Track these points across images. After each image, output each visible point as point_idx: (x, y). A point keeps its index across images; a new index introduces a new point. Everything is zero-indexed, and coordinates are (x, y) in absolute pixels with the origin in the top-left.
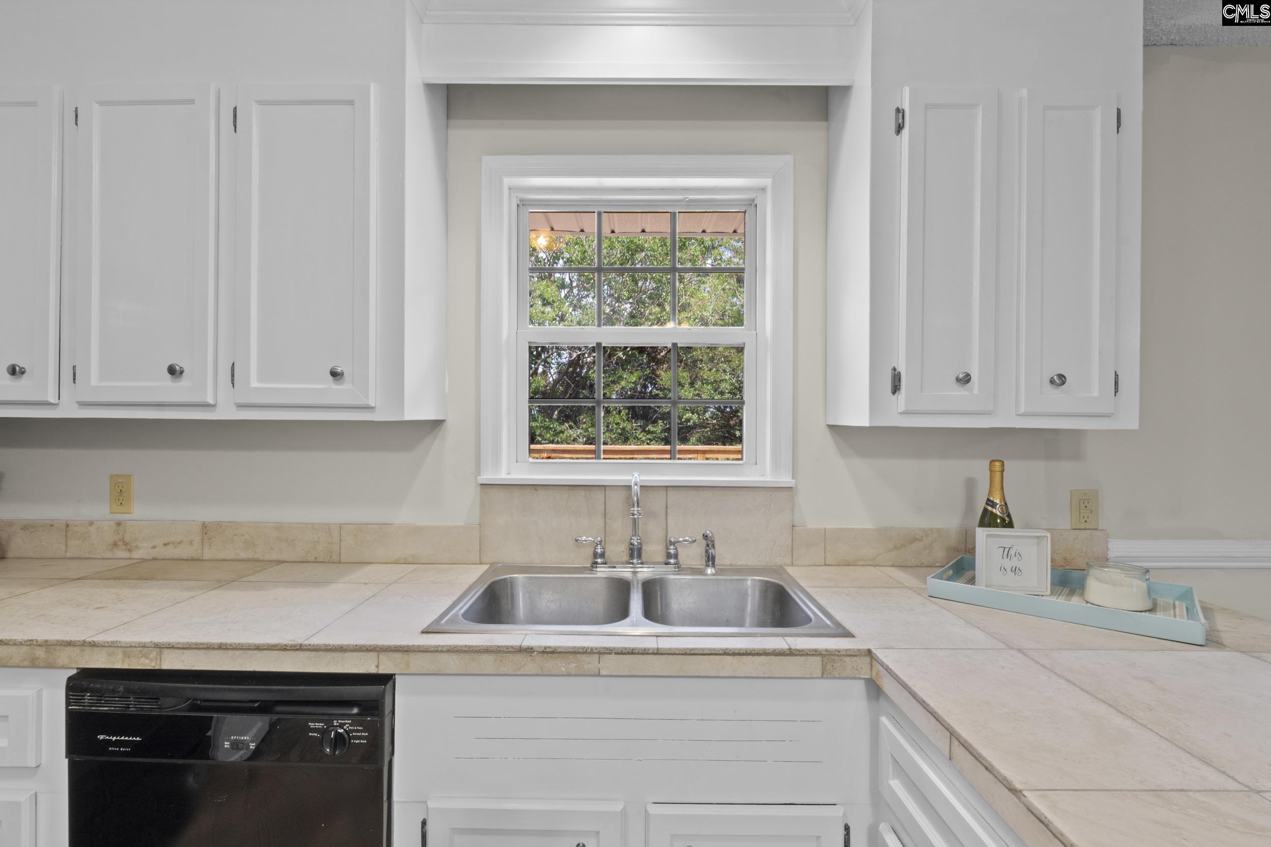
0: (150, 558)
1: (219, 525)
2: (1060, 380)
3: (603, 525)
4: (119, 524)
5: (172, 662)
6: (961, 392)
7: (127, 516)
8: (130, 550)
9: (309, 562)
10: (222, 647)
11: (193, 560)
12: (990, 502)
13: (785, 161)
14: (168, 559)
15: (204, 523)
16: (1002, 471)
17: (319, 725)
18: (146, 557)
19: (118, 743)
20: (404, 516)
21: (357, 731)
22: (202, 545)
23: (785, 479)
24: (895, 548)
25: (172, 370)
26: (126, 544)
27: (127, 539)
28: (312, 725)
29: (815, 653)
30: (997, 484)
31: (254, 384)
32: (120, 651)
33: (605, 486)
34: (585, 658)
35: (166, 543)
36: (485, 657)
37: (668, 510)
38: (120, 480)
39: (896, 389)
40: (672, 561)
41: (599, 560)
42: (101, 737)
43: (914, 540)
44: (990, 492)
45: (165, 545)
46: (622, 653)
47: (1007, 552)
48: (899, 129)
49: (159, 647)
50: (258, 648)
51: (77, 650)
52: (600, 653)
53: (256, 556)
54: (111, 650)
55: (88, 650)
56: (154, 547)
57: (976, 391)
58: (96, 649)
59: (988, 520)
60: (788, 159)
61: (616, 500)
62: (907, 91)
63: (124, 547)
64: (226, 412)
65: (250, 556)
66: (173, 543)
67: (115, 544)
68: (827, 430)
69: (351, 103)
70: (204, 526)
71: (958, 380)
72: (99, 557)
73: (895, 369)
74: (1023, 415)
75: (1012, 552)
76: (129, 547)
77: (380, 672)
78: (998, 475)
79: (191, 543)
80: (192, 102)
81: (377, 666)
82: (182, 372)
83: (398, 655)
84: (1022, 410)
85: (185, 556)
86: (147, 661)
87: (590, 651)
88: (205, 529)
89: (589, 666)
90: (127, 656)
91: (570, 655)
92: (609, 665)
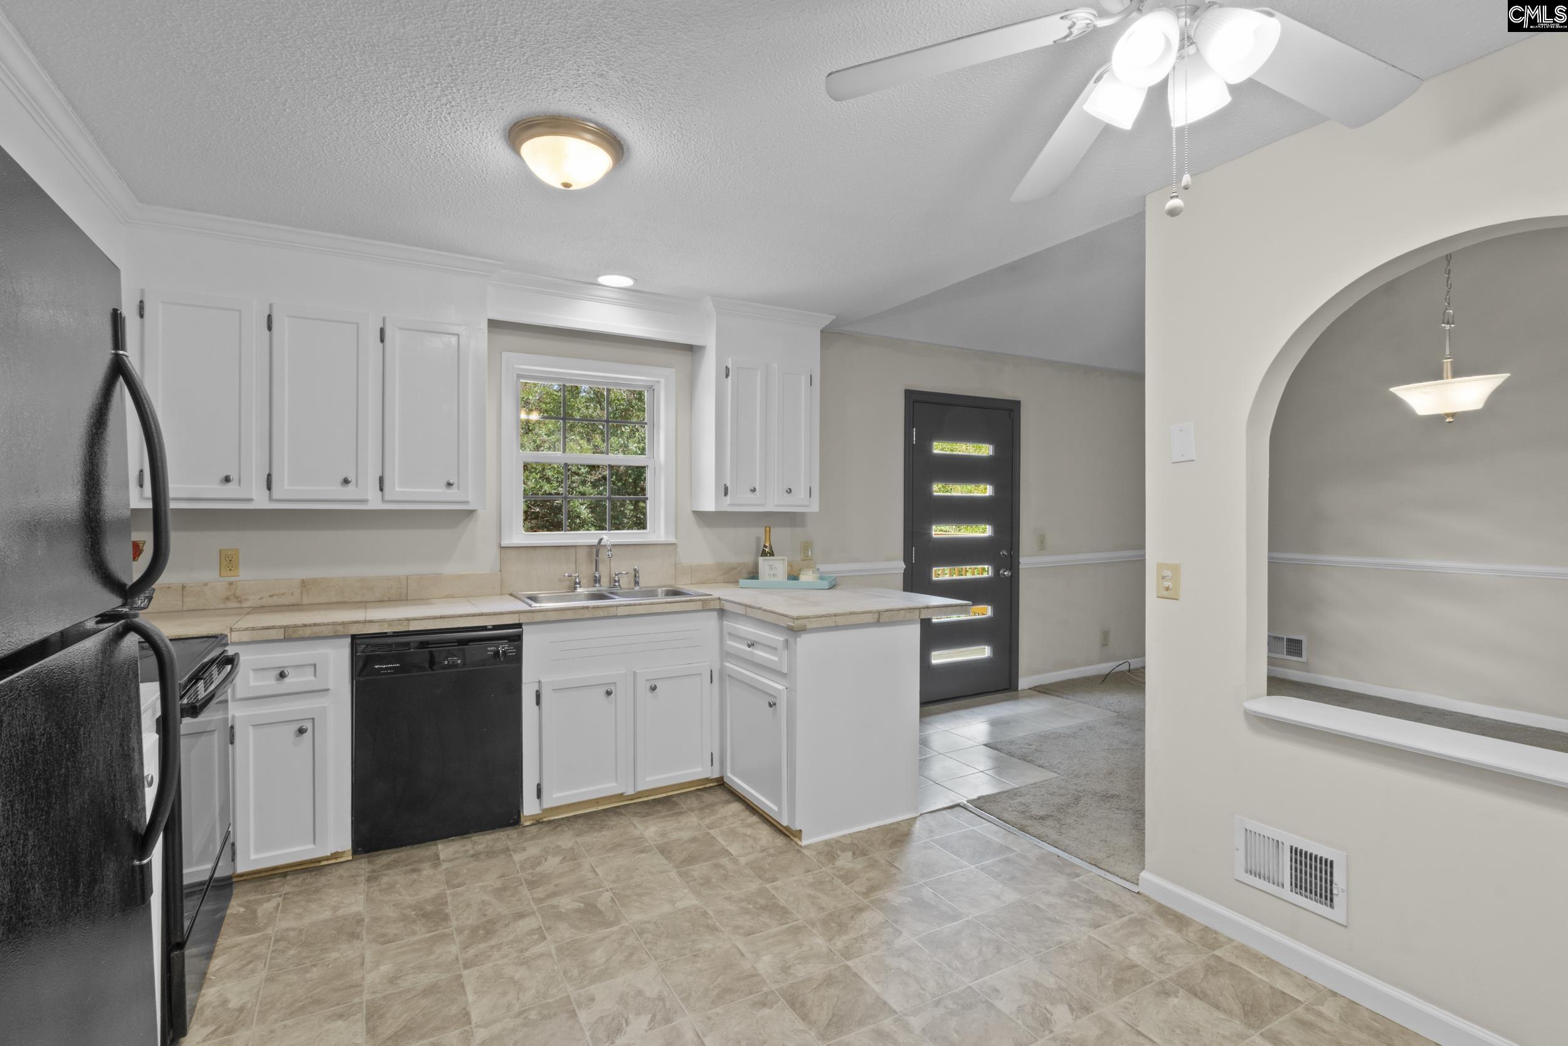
0: (258, 606)
1: (315, 581)
2: (790, 491)
4: (231, 584)
5: (414, 627)
6: (752, 495)
7: (236, 579)
8: (240, 602)
9: (383, 601)
10: (441, 617)
11: (294, 605)
12: (765, 546)
13: (670, 372)
14: (273, 606)
15: (303, 580)
16: (770, 531)
17: (493, 648)
18: (255, 606)
19: (387, 669)
20: (451, 568)
21: (512, 649)
22: (302, 595)
23: (672, 540)
24: (725, 573)
26: (237, 598)
27: (238, 593)
28: (489, 649)
29: (700, 600)
30: (768, 538)
31: (397, 489)
33: (576, 546)
34: (611, 609)
35: (271, 594)
36: (568, 612)
38: (229, 553)
39: (726, 494)
40: (617, 584)
41: (578, 586)
42: (377, 667)
43: (733, 569)
44: (765, 541)
45: (271, 596)
47: (771, 567)
48: (727, 376)
49: (408, 620)
51: (361, 625)
53: (344, 600)
54: (381, 623)
55: (367, 625)
56: (261, 599)
57: (758, 495)
58: (372, 624)
59: (764, 554)
60: (672, 370)
61: (582, 554)
62: (730, 359)
63: (235, 600)
64: (376, 505)
65: (340, 600)
66: (277, 595)
67: (227, 599)
68: (692, 514)
69: (457, 335)
70: (303, 581)
71: (751, 490)
72: (213, 608)
73: (725, 485)
74: (776, 506)
75: (773, 567)
76: (239, 600)
77: (515, 623)
78: (768, 533)
79: (292, 594)
81: (515, 620)
82: (349, 482)
84: (775, 504)
85: (287, 603)
86: (402, 627)
87: (611, 606)
88: (304, 583)
89: (613, 612)
90: (390, 625)
91: (605, 609)
92: (621, 611)
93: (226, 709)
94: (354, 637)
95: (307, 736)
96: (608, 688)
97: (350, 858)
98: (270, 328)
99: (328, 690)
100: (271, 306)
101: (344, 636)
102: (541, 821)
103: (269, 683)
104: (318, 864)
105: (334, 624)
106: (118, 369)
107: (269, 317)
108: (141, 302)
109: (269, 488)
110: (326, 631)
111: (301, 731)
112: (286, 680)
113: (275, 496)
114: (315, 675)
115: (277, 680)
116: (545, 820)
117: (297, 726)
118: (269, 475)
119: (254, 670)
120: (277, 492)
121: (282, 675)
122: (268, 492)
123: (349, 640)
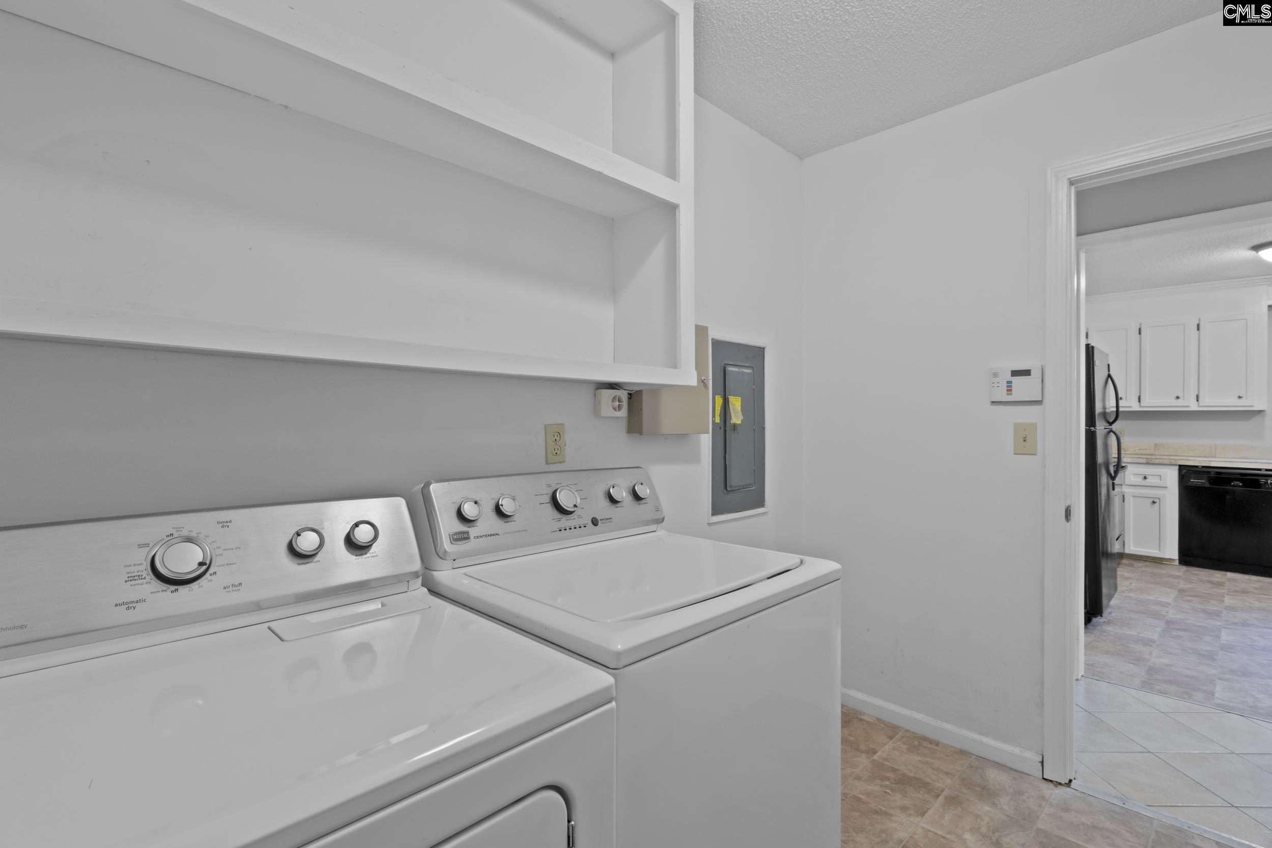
0: (1133, 453)
1: (1161, 445)
5: (1213, 464)
8: (1125, 451)
9: (1200, 456)
11: (1151, 454)
14: (1141, 454)
15: (1156, 443)
22: (1155, 450)
27: (1124, 447)
35: (1140, 449)
42: (1192, 480)
49: (1210, 461)
53: (1177, 454)
54: (1194, 461)
65: (1175, 454)
66: (1143, 449)
69: (1246, 319)
79: (1150, 449)
85: (1147, 453)
86: (1206, 464)
88: (1156, 445)
90: (1199, 463)
93: (1122, 488)
94: (1180, 466)
95: (1157, 505)
97: (1178, 563)
98: (1140, 334)
99: (1166, 487)
100: (1141, 324)
101: (1175, 465)
103: (1139, 480)
105: (1170, 460)
106: (1109, 376)
107: (1140, 329)
108: (1087, 333)
109: (1139, 401)
110: (1167, 463)
111: (1154, 502)
112: (1147, 480)
113: (1142, 405)
114: (1161, 480)
115: (1143, 480)
117: (1152, 500)
118: (1139, 396)
119: (1133, 474)
120: (1143, 403)
121: (1145, 478)
122: (1139, 403)
123: (1178, 467)
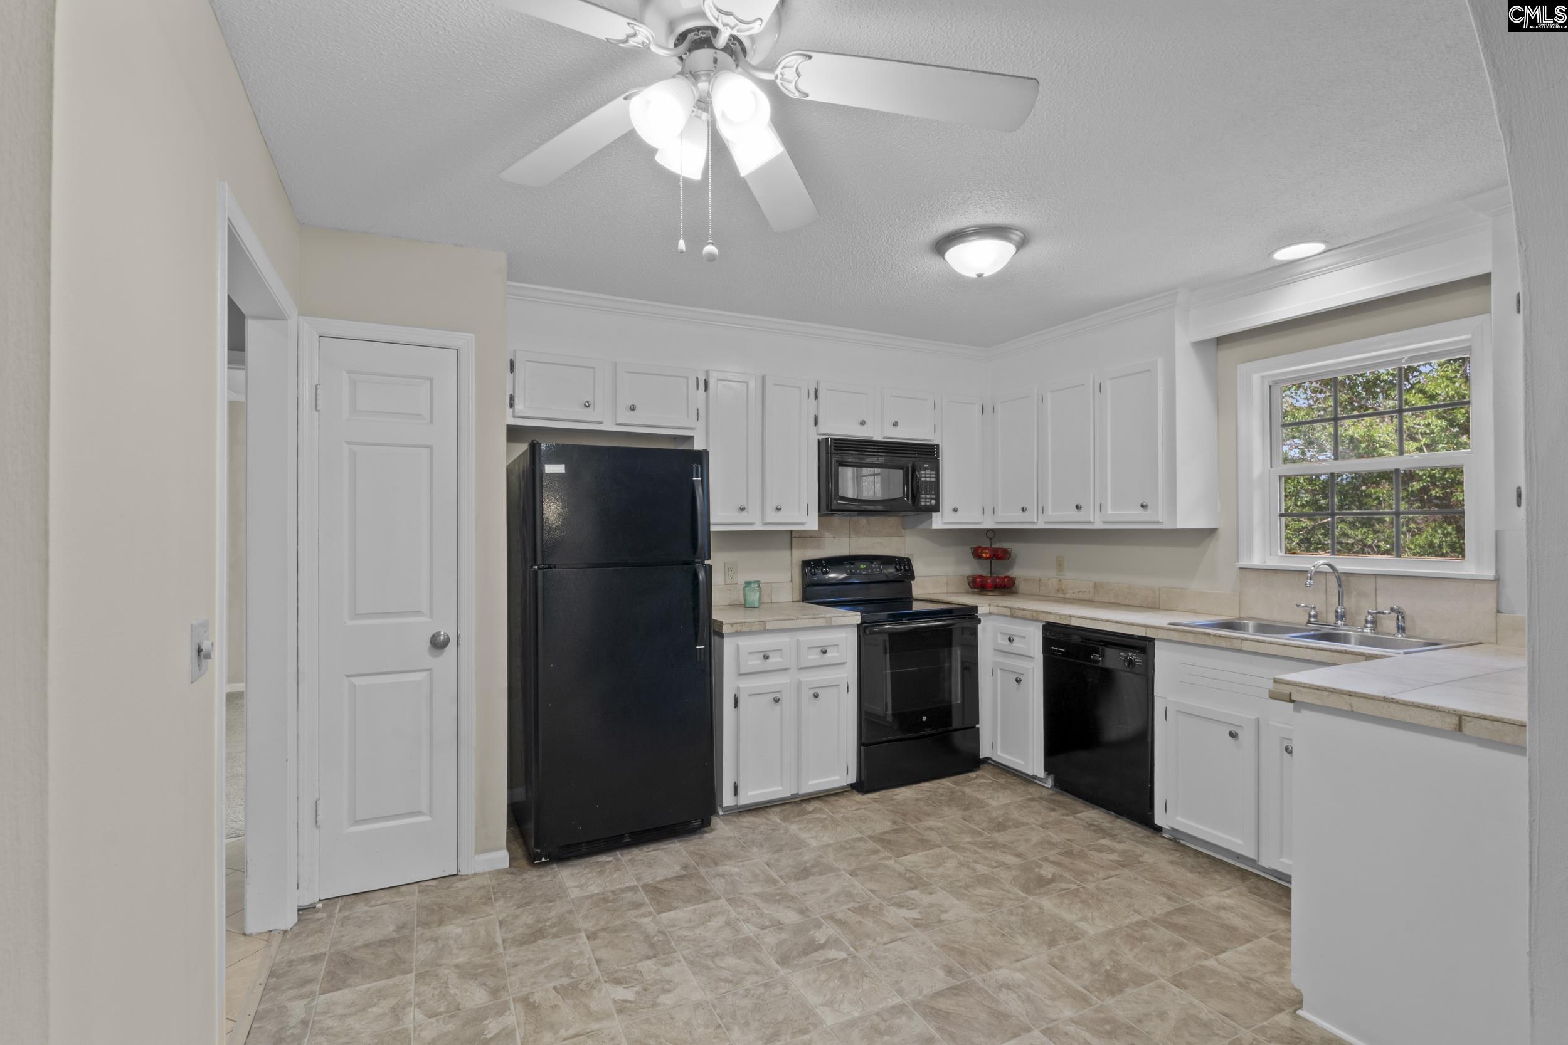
1: (1101, 585)
3: (1325, 599)
4: (1060, 581)
5: (1075, 623)
7: (1063, 577)
8: (1064, 594)
10: (1090, 619)
11: (1091, 601)
14: (1079, 599)
15: (1095, 582)
17: (1124, 655)
18: (1071, 598)
19: (1058, 651)
20: (1195, 585)
21: (1138, 660)
22: (1094, 594)
25: (1077, 507)
26: (1062, 591)
27: (1063, 588)
28: (1121, 654)
31: (1110, 512)
32: (1058, 616)
36: (1189, 635)
37: (1377, 592)
38: (1060, 559)
40: (1369, 626)
41: (1312, 620)
45: (1079, 592)
46: (1252, 641)
49: (1071, 616)
50: (1102, 620)
51: (1045, 619)
52: (1241, 639)
54: (1055, 619)
55: (1049, 619)
56: (1074, 593)
58: (1051, 619)
64: (1099, 525)
66: (1082, 592)
67: (1058, 590)
69: (1149, 371)
70: (1095, 584)
72: (1053, 596)
77: (1147, 636)
80: (1083, 385)
81: (1146, 633)
82: (1081, 507)
83: (1154, 630)
85: (1087, 599)
86: (1066, 622)
87: (1237, 638)
89: (1236, 644)
90: (1060, 618)
91: (1228, 639)
92: (1246, 646)
94: (1046, 623)
95: (1022, 685)
96: (1234, 729)
97: (1049, 787)
99: (1032, 657)
101: (1038, 621)
102: (1178, 841)
103: (1005, 643)
104: (1033, 780)
105: (1032, 611)
109: (1043, 514)
110: (1028, 615)
111: (1018, 681)
112: (1013, 644)
113: (1045, 520)
114: (1026, 645)
115: (1009, 643)
116: (1182, 842)
117: (1016, 676)
119: (1000, 633)
120: (1045, 517)
121: (1011, 640)
123: (1042, 625)
